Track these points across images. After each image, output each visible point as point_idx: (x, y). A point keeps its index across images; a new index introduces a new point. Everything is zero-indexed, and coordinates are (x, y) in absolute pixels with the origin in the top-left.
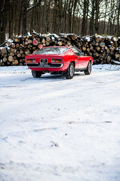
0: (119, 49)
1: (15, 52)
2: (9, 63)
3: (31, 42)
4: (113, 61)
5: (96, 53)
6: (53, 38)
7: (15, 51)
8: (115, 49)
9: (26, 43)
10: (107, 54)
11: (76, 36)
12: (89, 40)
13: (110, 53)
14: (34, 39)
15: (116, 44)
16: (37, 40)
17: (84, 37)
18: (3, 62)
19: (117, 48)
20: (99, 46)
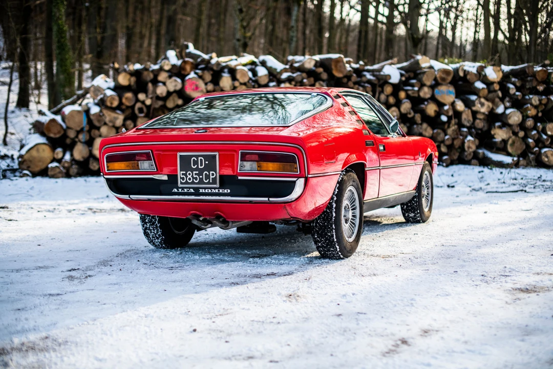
0: (506, 108)
2: (94, 166)
3: (179, 86)
4: (484, 153)
5: (421, 124)
6: (262, 72)
7: (120, 118)
8: (492, 109)
9: (161, 90)
10: (464, 126)
11: (349, 62)
12: (395, 78)
13: (473, 123)
14: (188, 74)
15: (495, 91)
16: (200, 77)
17: (376, 67)
18: (73, 160)
19: (497, 106)
20: (433, 99)
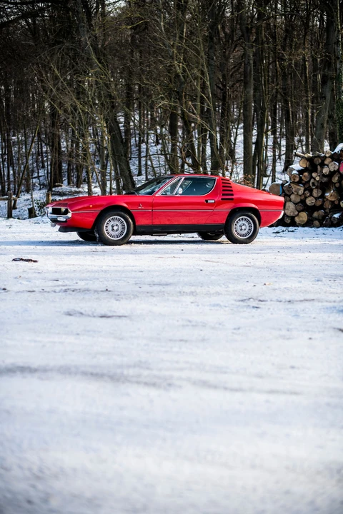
1: (301, 192)
2: (288, 221)
3: (337, 168)
7: (301, 189)
9: (326, 171)
